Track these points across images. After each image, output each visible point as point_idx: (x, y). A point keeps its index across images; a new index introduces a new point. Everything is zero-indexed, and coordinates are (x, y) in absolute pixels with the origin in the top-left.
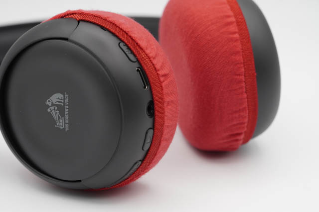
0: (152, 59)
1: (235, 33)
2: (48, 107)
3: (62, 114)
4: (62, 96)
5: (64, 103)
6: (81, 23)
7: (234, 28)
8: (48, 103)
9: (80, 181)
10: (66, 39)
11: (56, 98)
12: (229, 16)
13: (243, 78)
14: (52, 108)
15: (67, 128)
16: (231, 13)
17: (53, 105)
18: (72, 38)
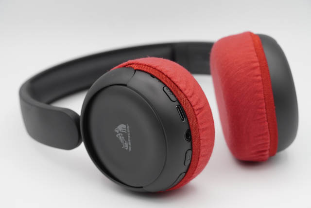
0: (189, 98)
1: (257, 76)
2: (117, 133)
3: (126, 139)
4: (125, 126)
5: (127, 131)
6: (136, 72)
7: (257, 72)
8: (116, 131)
9: (142, 187)
10: (125, 85)
11: (121, 127)
12: (255, 62)
13: (264, 111)
14: (119, 134)
15: (130, 149)
16: (256, 59)
17: (120, 132)
18: (129, 84)
